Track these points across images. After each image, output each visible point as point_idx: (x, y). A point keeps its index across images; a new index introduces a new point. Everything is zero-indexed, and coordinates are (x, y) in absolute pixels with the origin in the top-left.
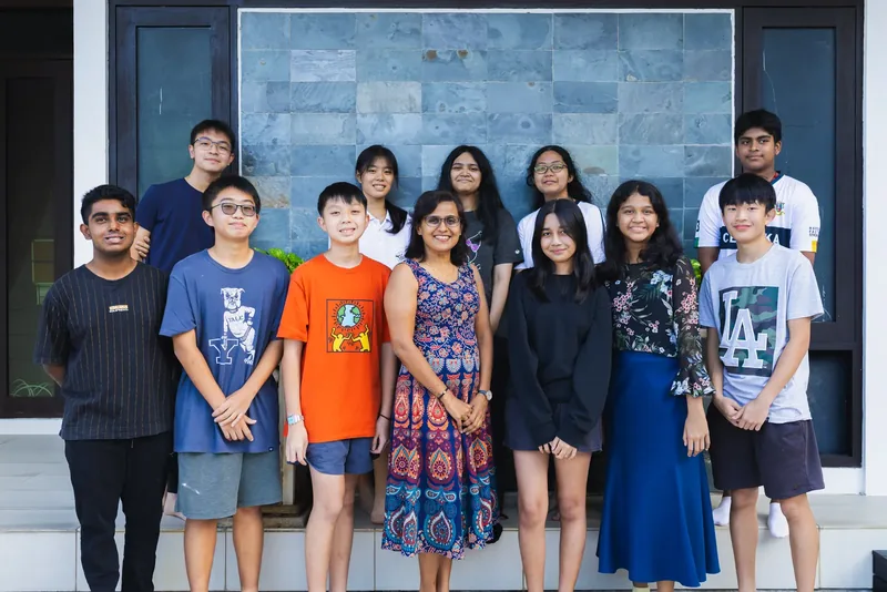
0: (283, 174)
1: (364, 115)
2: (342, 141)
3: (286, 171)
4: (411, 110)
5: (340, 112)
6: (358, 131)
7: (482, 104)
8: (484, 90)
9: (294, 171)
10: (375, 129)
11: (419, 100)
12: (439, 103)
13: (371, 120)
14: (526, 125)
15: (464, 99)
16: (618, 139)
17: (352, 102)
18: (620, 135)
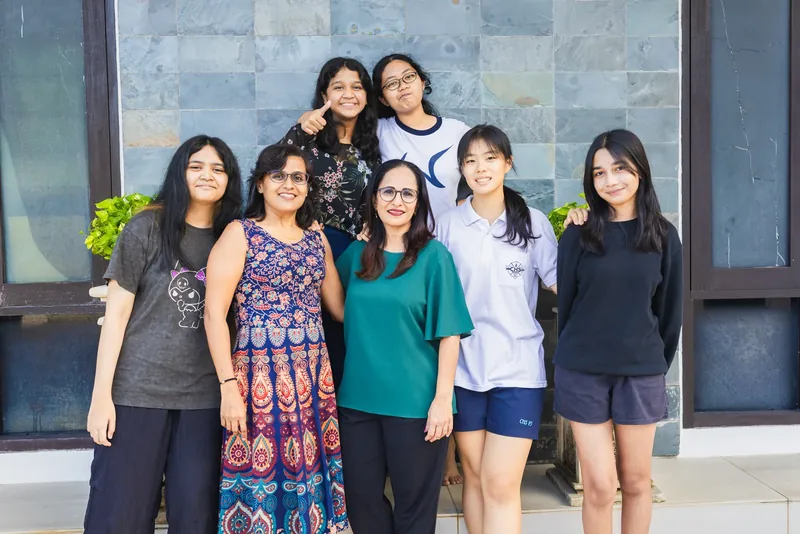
0: (170, 108)
1: (263, 38)
2: (239, 69)
3: (174, 103)
4: (318, 32)
5: (236, 34)
6: (257, 57)
7: (400, 25)
8: (402, 9)
9: (183, 103)
10: (278, 53)
11: (327, 21)
12: (351, 23)
13: (272, 44)
14: (450, 49)
15: (379, 19)
16: (553, 65)
17: (249, 23)
18: (556, 60)
